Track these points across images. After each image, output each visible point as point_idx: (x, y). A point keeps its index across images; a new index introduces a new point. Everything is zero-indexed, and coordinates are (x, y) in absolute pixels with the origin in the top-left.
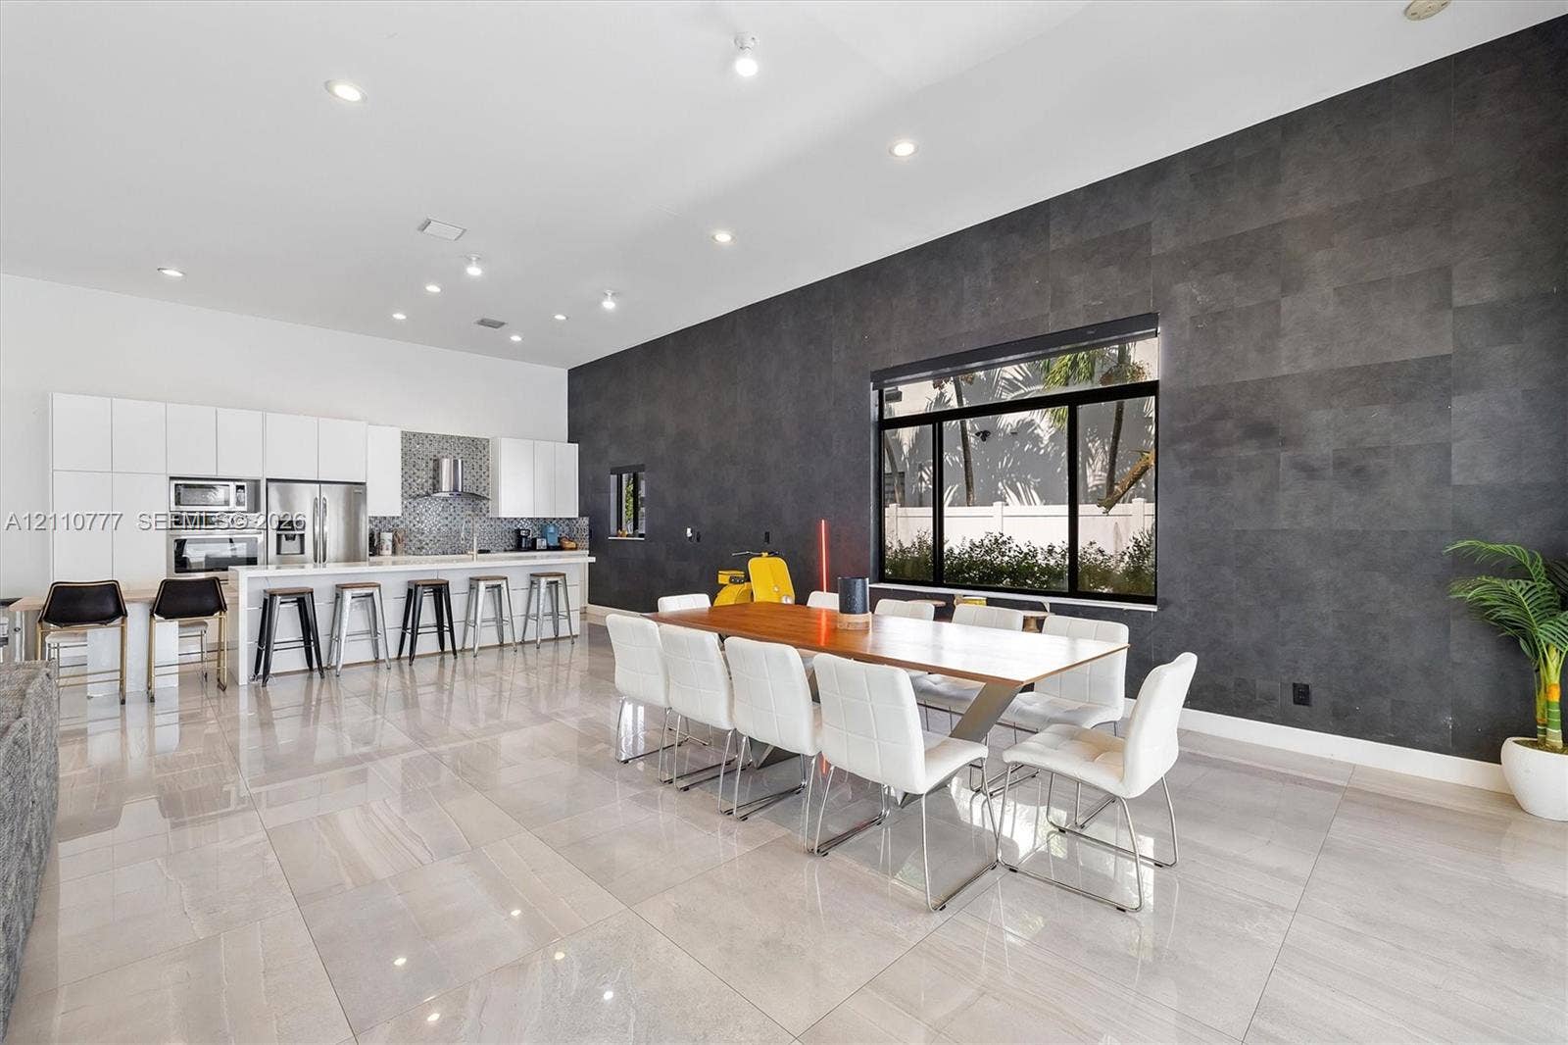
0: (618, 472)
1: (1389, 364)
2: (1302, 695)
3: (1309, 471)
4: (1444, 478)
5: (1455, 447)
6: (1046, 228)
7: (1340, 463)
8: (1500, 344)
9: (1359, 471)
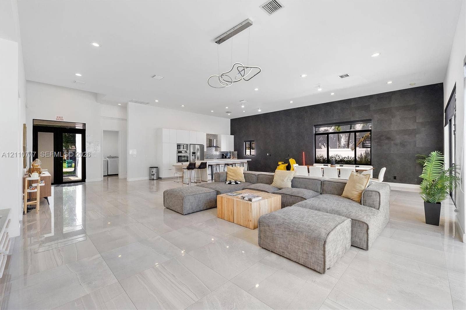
0: (245, 142)
1: (407, 129)
2: (395, 178)
3: (396, 144)
4: (415, 146)
5: (417, 142)
6: (351, 103)
7: (401, 143)
8: (422, 128)
9: (403, 145)
